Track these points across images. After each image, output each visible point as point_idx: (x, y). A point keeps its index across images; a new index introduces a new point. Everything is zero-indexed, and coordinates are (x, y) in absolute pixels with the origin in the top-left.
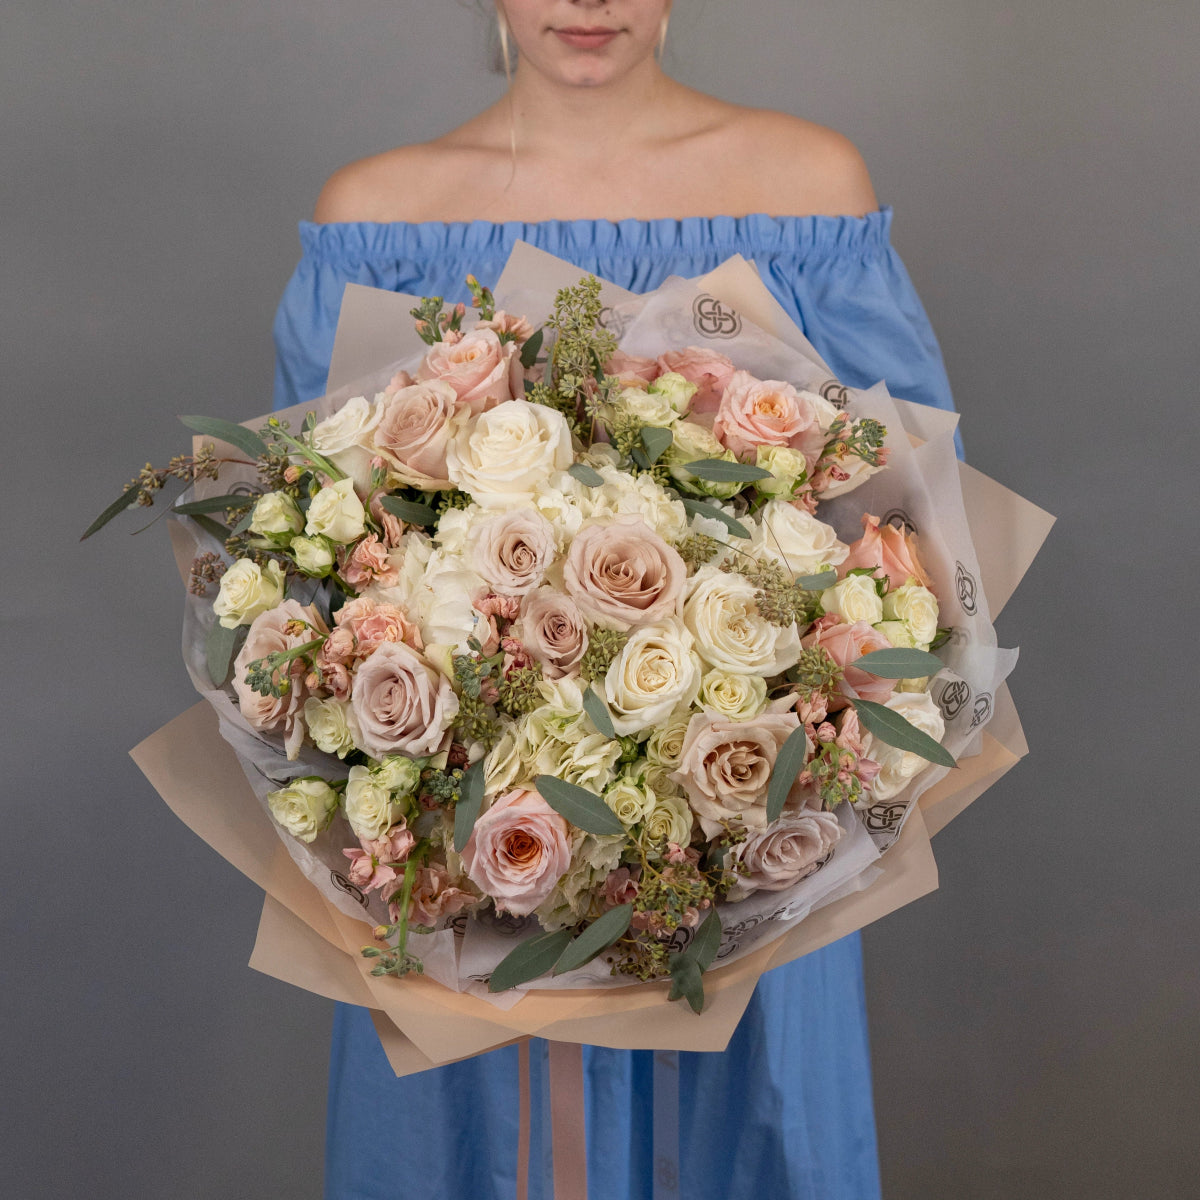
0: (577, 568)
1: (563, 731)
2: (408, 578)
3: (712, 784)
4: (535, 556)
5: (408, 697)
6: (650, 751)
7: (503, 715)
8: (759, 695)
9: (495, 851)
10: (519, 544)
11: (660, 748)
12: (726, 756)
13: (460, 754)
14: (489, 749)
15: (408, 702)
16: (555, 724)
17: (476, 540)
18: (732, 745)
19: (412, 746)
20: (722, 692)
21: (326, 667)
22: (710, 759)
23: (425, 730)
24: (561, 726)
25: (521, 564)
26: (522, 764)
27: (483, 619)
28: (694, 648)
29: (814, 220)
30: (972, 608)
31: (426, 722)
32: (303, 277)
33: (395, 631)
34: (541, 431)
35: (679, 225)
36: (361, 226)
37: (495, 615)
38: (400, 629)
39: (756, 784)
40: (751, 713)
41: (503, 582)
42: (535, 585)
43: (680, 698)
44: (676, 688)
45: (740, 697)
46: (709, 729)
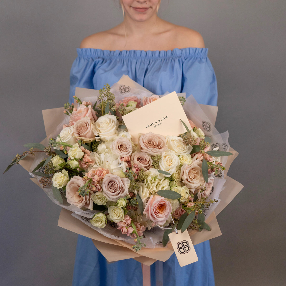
1: (155, 180)
8: (190, 158)
10: (121, 145)
12: (191, 173)
13: (133, 194)
14: (138, 191)
16: (153, 180)
18: (191, 170)
19: (123, 195)
20: (184, 160)
26: (149, 191)
29: (189, 49)
30: (209, 130)
31: (124, 188)
32: (77, 60)
33: (105, 172)
34: (112, 120)
35: (160, 52)
36: (90, 49)
37: (126, 161)
39: (198, 177)
40: (191, 162)
41: (124, 154)
42: (131, 152)
43: (177, 164)
44: (176, 162)
45: (188, 160)
46: (186, 168)
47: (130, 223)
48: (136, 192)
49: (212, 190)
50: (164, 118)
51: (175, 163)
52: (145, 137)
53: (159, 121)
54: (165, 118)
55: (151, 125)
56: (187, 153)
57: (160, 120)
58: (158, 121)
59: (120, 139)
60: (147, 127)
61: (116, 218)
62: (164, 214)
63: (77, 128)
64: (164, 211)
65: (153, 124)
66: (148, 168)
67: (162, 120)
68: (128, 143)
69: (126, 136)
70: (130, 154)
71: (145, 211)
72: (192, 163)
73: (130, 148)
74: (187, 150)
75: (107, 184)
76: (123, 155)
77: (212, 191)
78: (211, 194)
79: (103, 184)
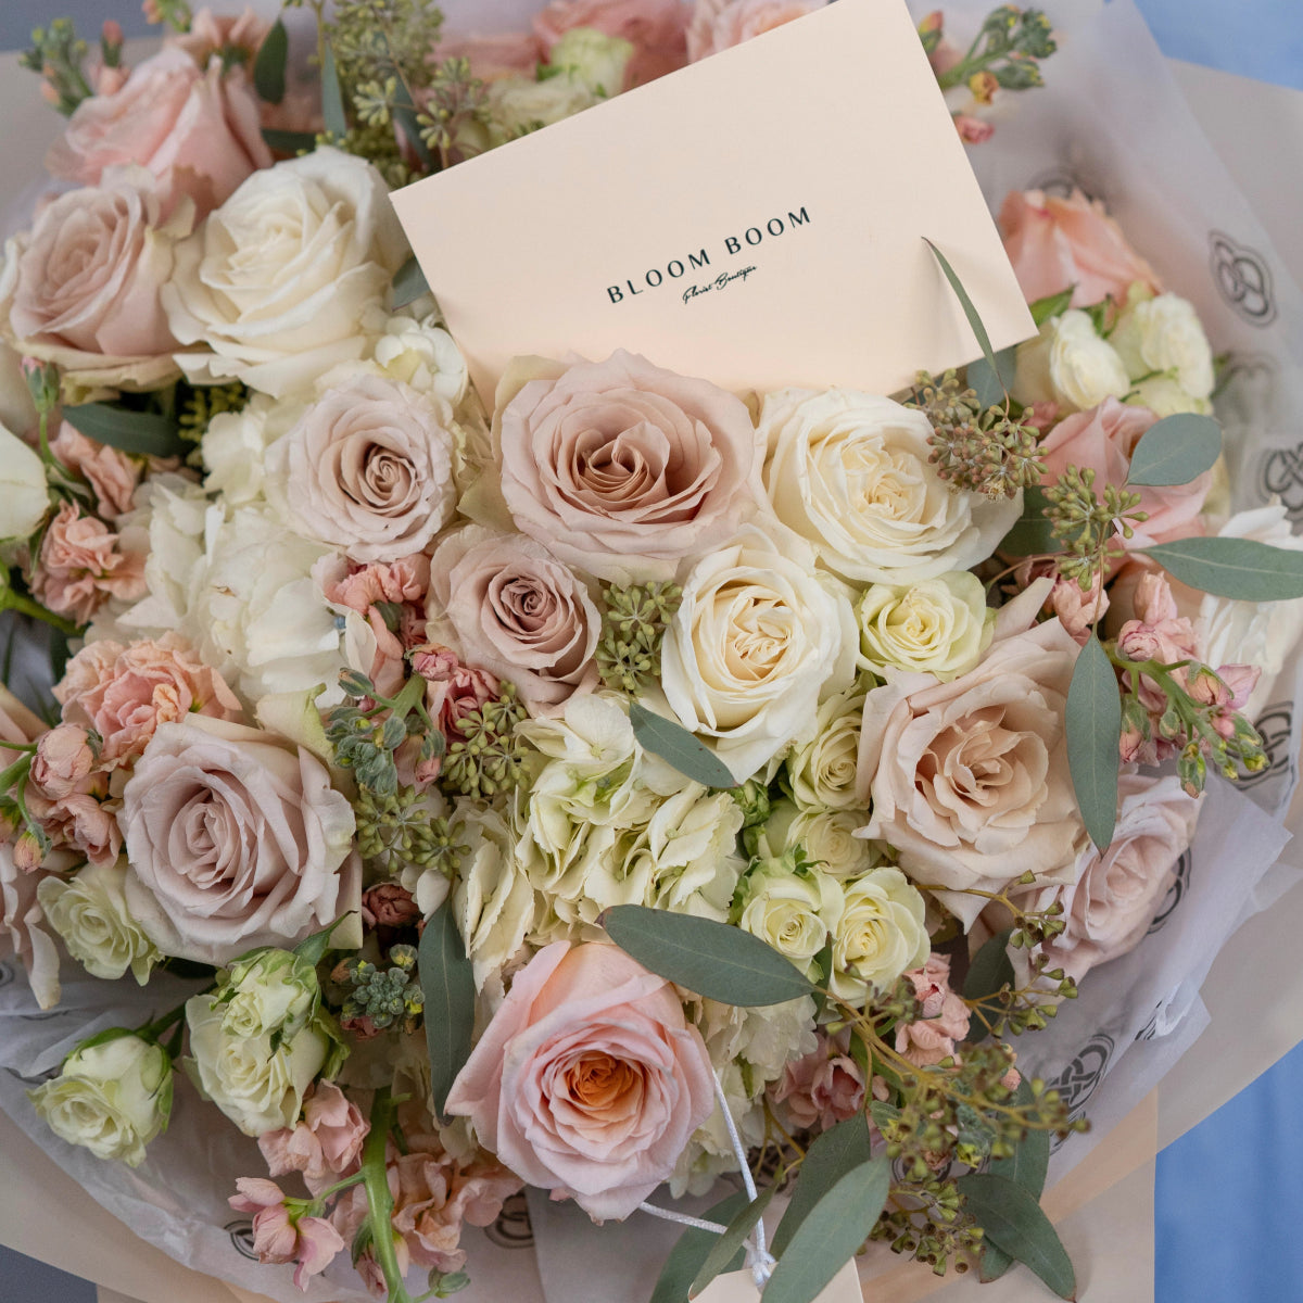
0: (529, 482)
1: (607, 805)
2: (167, 575)
3: (948, 818)
4: (411, 464)
5: (241, 824)
6: (800, 792)
7: (462, 802)
8: (973, 611)
9: (545, 1101)
10: (371, 449)
11: (816, 781)
12: (955, 753)
13: (398, 904)
14: (456, 878)
15: (244, 838)
16: (586, 797)
17: (285, 470)
18: (957, 729)
19: (283, 921)
20: (903, 627)
21: (52, 812)
22: (926, 769)
23: (299, 878)
24: (598, 797)
25: (388, 490)
26: (538, 895)
27: (354, 620)
28: (820, 564)
30: (1264, 312)
31: (295, 867)
33: (172, 694)
34: (337, 206)
37: (376, 603)
38: (182, 685)
39: (1029, 786)
40: (973, 651)
41: (367, 538)
42: (434, 525)
43: (829, 670)
44: (815, 654)
45: (942, 627)
46: (905, 711)
47: (346, 1161)
48: (427, 894)
49: (1178, 885)
50: (775, 227)
51: (805, 664)
52: (553, 399)
53: (732, 245)
54: (786, 221)
55: (654, 278)
56: (946, 563)
57: (742, 241)
58: (717, 252)
59: (358, 391)
60: (614, 294)
61: (240, 1097)
62: (631, 1139)
63: (47, 258)
64: (633, 1109)
65: (675, 269)
66: (565, 677)
67: (754, 236)
68: (421, 442)
69: (429, 369)
70: (420, 540)
71: (466, 1086)
72: (982, 659)
73: (429, 489)
74: (950, 531)
75: (157, 812)
76: (363, 544)
77: (1174, 895)
78: (1156, 920)
79: (129, 805)
